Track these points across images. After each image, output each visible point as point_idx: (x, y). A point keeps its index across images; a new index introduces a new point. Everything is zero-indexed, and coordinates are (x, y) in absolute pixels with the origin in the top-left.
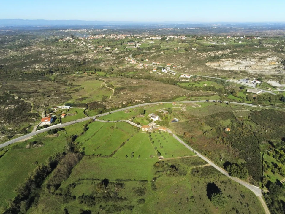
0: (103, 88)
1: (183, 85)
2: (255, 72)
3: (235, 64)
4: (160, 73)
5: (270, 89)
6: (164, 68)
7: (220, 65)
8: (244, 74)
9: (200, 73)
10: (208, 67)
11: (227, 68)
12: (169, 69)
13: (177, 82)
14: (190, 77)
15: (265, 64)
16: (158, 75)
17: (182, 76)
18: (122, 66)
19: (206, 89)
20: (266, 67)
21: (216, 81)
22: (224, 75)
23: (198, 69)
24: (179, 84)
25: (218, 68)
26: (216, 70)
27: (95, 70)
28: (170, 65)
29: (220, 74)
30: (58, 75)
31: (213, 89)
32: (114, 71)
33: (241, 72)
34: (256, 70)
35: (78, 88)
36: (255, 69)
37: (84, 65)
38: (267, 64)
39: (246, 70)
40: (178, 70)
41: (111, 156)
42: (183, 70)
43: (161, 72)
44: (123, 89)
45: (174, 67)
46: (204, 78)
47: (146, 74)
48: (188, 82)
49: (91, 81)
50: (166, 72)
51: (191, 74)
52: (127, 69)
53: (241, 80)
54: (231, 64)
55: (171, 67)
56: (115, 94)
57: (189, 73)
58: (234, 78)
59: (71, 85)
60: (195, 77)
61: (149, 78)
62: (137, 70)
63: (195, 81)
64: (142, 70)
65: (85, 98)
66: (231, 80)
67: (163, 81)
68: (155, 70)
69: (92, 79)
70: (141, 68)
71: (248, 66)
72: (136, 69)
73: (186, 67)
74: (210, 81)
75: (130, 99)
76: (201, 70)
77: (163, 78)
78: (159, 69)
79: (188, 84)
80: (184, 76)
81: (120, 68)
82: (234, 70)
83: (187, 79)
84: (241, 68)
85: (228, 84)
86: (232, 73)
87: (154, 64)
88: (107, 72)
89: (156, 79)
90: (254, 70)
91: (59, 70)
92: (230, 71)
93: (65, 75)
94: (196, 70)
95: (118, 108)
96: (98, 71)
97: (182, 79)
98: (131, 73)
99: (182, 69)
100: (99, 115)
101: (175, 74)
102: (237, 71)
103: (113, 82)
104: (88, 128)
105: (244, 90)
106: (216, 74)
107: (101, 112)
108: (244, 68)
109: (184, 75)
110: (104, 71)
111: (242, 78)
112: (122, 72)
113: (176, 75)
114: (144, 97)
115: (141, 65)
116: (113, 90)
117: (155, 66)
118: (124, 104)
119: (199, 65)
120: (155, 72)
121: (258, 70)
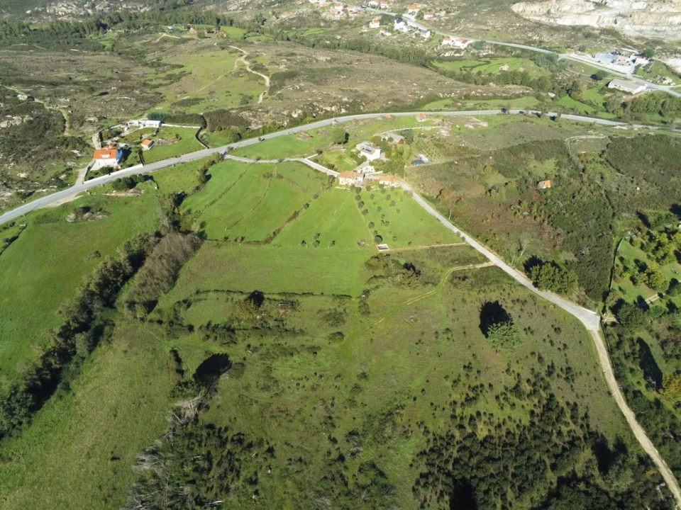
0: (241, 71)
1: (447, 67)
2: (641, 31)
3: (592, 7)
4: (388, 34)
5: (669, 80)
6: (400, 19)
7: (549, 12)
8: (609, 38)
9: (494, 33)
10: (517, 15)
11: (566, 21)
12: (413, 22)
13: (433, 59)
14: (465, 45)
15: (672, 10)
16: (383, 39)
17: (445, 42)
18: (288, 10)
19: (506, 78)
20: (671, 19)
21: (533, 56)
22: (555, 40)
23: (490, 22)
24: (436, 64)
25: (544, 20)
26: (538, 26)
27: (218, 21)
28: (417, 11)
29: (546, 37)
30: (120, 36)
31: (523, 79)
32: (266, 26)
33: (606, 31)
34: (644, 28)
35: (177, 71)
36: (642, 24)
37: (186, 8)
38: (675, 10)
39: (617, 27)
40: (437, 25)
41: (267, 241)
42: (450, 25)
43: (391, 30)
44: (291, 75)
45: (426, 17)
46: (503, 48)
47: (350, 35)
48: (460, 59)
49: (208, 54)
50: (405, 30)
51: (470, 36)
52: (301, 20)
53: (599, 56)
54: (579, 10)
55: (420, 17)
56: (273, 89)
57: (464, 34)
58: (582, 49)
59: (157, 64)
60: (479, 46)
61: (360, 46)
62: (329, 23)
63: (478, 58)
64: (342, 23)
65: (195, 101)
66: (572, 56)
67: (394, 56)
68: (375, 25)
69: (210, 47)
70: (338, 17)
71: (623, 16)
72: (324, 21)
73: (459, 17)
74: (518, 56)
75: (311, 104)
76: (498, 25)
77: (397, 47)
78: (386, 20)
79: (460, 64)
80: (450, 42)
81: (284, 16)
82: (585, 26)
83: (458, 51)
84: (606, 20)
85: (564, 65)
86: (580, 35)
87: (373, 7)
88: (250, 28)
89: (377, 49)
90: (638, 27)
91: (121, 20)
92: (573, 28)
93: (139, 34)
94: (485, 24)
95: (281, 128)
96: (225, 24)
97: (447, 50)
98: (311, 31)
99: (448, 21)
100: (234, 145)
101: (428, 35)
102: (593, 29)
103: (265, 57)
104: (209, 177)
105: (601, 83)
106: (536, 38)
107: (239, 137)
108: (612, 19)
109: (452, 38)
110: (241, 26)
111: (603, 50)
112: (289, 28)
113: (430, 40)
114: (345, 99)
115: (340, 8)
116: (267, 79)
117: (378, 11)
118: (295, 116)
119: (493, 11)
120: (377, 30)
121: (650, 28)
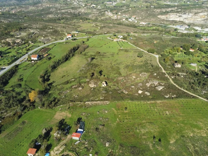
0: (93, 26)
1: (140, 28)
3: (178, 17)
4: (127, 22)
5: (193, 31)
6: (130, 19)
7: (167, 18)
8: (181, 23)
9: (153, 21)
10: (159, 18)
11: (171, 19)
12: (133, 19)
13: (137, 27)
14: (145, 24)
15: (198, 17)
16: (126, 23)
17: (140, 23)
18: (103, 17)
19: (154, 30)
20: (198, 19)
21: (161, 26)
22: (168, 23)
23: (152, 19)
24: (138, 27)
25: (166, 19)
26: (164, 20)
27: (87, 19)
28: (134, 17)
29: (165, 23)
30: (64, 21)
31: (158, 30)
32: (98, 20)
33: (180, 21)
34: (191, 21)
35: (79, 26)
36: (190, 20)
37: (79, 16)
38: (199, 17)
39: (184, 21)
40: (139, 20)
41: (100, 47)
42: (142, 20)
43: (128, 21)
44: (104, 27)
45: (136, 18)
46: (154, 25)
47: (118, 22)
48: (144, 27)
49: (85, 24)
50: (131, 21)
51: (147, 22)
52: (106, 19)
53: (177, 26)
54: (175, 17)
55: (135, 18)
56: (100, 29)
57: (145, 22)
58: (174, 25)
59: (74, 25)
60: (149, 24)
61: (120, 24)
62: (113, 20)
63: (148, 26)
64: (116, 20)
65: (84, 30)
66: (171, 26)
67: (128, 26)
68: (124, 20)
70: (115, 18)
71: (186, 19)
72: (112, 19)
73: (144, 18)
74: (158, 26)
75: (109, 31)
76: (154, 20)
77: (129, 24)
78: (127, 19)
79: (144, 28)
80: (142, 23)
81: (102, 18)
82: (175, 20)
83: (144, 25)
84: (181, 19)
85: (168, 28)
86: (174, 22)
87: (124, 16)
88: (94, 20)
89: (124, 24)
90: (189, 21)
91: (64, 19)
92: (172, 21)
93: (69, 21)
94: (151, 20)
95: (102, 34)
96: (88, 20)
97: (141, 25)
98: (109, 21)
99: (142, 19)
100: (93, 36)
101: (136, 22)
102: (177, 21)
103: (98, 24)
104: (89, 40)
105: (176, 31)
106: (163, 23)
107: (94, 35)
108: (183, 19)
109: (142, 22)
110: (92, 20)
112: (103, 21)
113: (137, 23)
114: (116, 31)
115: (116, 16)
117: (125, 17)
118: (105, 33)
119: (153, 17)
120: (125, 21)
121: (192, 21)
